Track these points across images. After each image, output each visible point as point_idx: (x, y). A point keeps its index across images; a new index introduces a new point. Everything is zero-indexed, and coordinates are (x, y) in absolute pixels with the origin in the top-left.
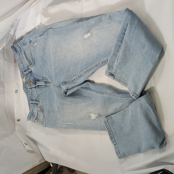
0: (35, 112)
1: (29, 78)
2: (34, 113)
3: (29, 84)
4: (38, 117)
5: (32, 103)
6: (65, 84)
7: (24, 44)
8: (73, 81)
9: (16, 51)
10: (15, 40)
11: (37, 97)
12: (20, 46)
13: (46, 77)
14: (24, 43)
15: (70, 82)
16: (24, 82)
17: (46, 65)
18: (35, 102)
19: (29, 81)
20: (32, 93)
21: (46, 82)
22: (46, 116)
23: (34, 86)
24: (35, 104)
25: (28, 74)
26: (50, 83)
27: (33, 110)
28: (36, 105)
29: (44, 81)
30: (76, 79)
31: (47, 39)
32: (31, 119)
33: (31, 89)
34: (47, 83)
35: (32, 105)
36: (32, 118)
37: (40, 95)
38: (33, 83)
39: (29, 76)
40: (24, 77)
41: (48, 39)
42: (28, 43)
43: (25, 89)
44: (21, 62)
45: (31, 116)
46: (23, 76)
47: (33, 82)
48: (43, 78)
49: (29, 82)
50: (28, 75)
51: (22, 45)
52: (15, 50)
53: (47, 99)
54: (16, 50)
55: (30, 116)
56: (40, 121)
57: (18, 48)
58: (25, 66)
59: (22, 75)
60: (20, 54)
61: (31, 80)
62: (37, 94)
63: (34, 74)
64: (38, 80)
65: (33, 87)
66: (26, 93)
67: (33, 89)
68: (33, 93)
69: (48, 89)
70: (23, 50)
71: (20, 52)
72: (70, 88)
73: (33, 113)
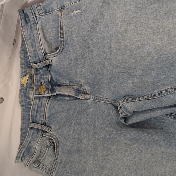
0: (34, 146)
1: (41, 78)
2: (33, 149)
3: (38, 89)
4: (40, 159)
5: (31, 128)
6: (133, 99)
7: (46, 12)
8: (155, 96)
9: (26, 21)
10: (27, 3)
11: (49, 117)
12: (37, 13)
13: (79, 81)
14: (47, 8)
15: (146, 97)
16: (23, 85)
17: (88, 56)
18: (39, 127)
19: (39, 83)
20: (38, 108)
21: (78, 91)
22: (61, 160)
23: (49, 95)
24: (38, 130)
25: (41, 68)
26: (86, 94)
27: (30, 143)
28: (40, 133)
29: (73, 88)
30: (164, 92)
31: (109, 4)
32: (25, 161)
33: (38, 100)
34: (79, 93)
35: (32, 131)
36: (27, 158)
37: (55, 115)
38: (46, 89)
39: (42, 73)
40: (25, 76)
41: (111, 5)
42: (56, 11)
43: (23, 99)
44: (32, 44)
45: (25, 154)
46: (25, 72)
47: (47, 87)
48: (71, 82)
49: (38, 86)
50: (41, 71)
51: (41, 12)
52: (25, 18)
53: (73, 125)
54: (27, 19)
55: (23, 154)
56: (45, 167)
57: (31, 17)
58: (39, 52)
59: (24, 70)
60: (33, 29)
61: (42, 81)
62: (49, 112)
63: (53, 71)
64: (60, 85)
65: (43, 97)
66: (22, 106)
67: (45, 101)
68: (42, 109)
69: (78, 105)
70: (39, 23)
71: (33, 25)
72: (143, 109)
73: (31, 148)
